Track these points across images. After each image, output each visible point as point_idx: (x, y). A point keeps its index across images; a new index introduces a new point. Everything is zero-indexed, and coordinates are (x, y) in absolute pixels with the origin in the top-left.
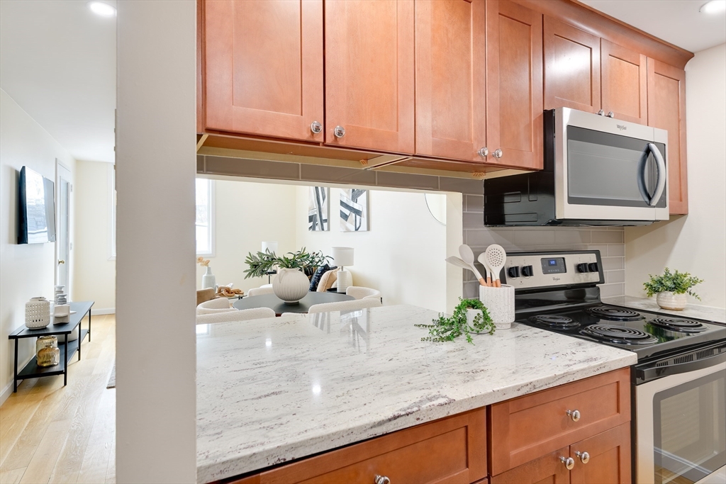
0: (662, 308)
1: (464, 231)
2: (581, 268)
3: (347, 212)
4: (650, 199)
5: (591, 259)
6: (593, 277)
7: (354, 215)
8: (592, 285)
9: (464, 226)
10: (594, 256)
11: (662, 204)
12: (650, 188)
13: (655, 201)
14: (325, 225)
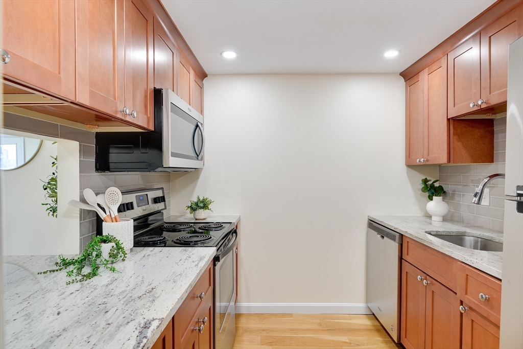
0: (196, 219)
1: (80, 176)
2: (155, 201)
4: (198, 156)
6: (161, 207)
8: (159, 212)
9: (80, 172)
10: (161, 191)
12: (198, 149)
13: (200, 157)
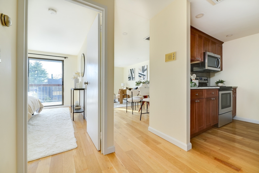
2: (205, 80)
3: (141, 75)
5: (206, 78)
6: (206, 81)
7: (143, 76)
8: (206, 83)
11: (219, 68)
12: (218, 65)
13: (219, 67)
14: (134, 79)
